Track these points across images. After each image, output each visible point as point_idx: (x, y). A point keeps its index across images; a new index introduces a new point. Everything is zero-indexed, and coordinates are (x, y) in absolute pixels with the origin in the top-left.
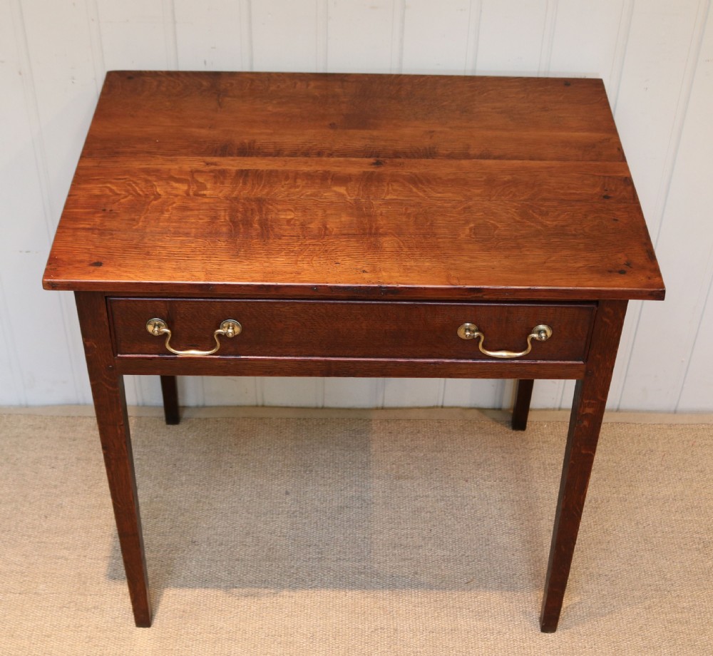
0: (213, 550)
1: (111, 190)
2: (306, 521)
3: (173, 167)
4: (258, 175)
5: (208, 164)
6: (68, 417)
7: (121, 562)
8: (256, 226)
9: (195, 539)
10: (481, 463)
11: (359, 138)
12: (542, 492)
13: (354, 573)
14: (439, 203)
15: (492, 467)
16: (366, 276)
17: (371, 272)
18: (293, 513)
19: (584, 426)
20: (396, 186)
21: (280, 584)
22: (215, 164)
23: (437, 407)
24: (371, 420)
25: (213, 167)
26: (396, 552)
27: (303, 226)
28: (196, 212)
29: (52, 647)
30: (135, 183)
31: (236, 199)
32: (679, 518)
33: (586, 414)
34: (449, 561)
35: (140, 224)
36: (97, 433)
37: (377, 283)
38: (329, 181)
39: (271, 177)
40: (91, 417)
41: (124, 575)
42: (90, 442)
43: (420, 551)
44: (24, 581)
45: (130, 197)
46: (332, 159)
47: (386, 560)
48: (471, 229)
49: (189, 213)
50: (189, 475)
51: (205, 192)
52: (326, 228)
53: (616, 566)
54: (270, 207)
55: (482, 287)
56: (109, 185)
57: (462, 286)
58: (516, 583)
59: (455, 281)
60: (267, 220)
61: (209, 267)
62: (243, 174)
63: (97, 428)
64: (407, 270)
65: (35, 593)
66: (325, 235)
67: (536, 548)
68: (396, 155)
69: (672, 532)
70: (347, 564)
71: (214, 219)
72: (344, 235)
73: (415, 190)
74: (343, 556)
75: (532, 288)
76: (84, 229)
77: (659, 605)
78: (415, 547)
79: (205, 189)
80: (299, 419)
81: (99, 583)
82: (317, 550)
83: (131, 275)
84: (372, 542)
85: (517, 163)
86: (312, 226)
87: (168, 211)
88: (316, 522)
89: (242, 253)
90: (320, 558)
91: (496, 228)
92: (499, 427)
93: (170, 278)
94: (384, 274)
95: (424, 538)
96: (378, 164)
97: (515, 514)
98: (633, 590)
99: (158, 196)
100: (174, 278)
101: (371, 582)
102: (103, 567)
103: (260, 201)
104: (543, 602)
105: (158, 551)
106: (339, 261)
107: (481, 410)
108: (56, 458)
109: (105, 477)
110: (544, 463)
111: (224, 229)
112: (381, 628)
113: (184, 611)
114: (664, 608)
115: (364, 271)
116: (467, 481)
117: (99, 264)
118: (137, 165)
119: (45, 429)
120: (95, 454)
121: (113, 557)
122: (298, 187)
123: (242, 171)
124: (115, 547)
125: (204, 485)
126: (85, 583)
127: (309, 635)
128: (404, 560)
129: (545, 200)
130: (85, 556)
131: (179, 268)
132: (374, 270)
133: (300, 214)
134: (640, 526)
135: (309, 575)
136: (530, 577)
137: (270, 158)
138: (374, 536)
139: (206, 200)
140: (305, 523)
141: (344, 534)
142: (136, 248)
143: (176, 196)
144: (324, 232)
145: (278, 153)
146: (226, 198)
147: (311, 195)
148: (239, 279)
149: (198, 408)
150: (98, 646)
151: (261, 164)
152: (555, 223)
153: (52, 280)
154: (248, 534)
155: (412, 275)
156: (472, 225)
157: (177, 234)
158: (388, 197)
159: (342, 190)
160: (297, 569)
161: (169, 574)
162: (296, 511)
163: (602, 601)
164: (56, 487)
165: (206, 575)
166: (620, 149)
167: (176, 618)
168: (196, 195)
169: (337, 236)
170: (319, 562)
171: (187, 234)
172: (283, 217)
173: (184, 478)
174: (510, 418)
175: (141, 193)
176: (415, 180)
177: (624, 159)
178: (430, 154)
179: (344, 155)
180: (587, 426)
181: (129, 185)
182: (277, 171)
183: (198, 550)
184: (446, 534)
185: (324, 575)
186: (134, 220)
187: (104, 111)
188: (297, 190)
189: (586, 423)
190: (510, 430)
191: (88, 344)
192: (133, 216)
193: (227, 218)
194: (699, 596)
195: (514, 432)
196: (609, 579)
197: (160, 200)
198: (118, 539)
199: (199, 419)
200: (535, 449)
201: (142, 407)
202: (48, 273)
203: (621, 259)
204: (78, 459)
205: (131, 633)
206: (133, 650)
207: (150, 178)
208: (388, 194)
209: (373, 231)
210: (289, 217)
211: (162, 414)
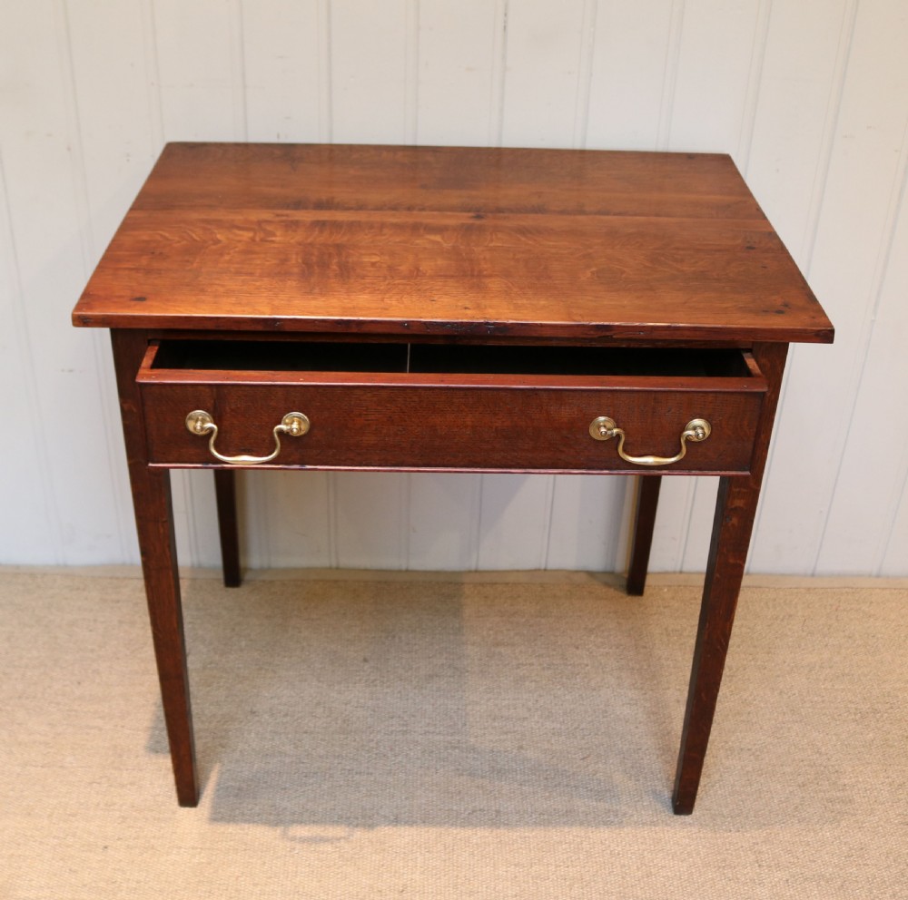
0: (277, 721)
1: (161, 236)
2: (388, 691)
3: (238, 218)
4: (336, 226)
5: (278, 215)
6: (111, 578)
7: (165, 733)
8: (334, 267)
9: (255, 709)
10: (594, 629)
11: (455, 197)
12: (667, 659)
13: (446, 748)
14: (553, 251)
15: (606, 634)
16: (468, 312)
17: (474, 309)
18: (373, 682)
19: (733, 525)
20: (500, 235)
21: (357, 760)
22: (287, 215)
23: (539, 570)
24: (463, 584)
25: (284, 218)
26: (496, 724)
27: (390, 268)
28: (262, 256)
29: (77, 828)
30: (190, 230)
31: (311, 244)
32: (829, 687)
33: (736, 508)
34: (560, 735)
35: (195, 265)
36: (144, 595)
37: (481, 318)
38: (422, 231)
39: (352, 227)
40: (138, 579)
41: (168, 748)
42: (136, 604)
43: (525, 724)
44: (49, 753)
45: (185, 242)
46: (424, 213)
47: (485, 734)
48: (593, 273)
49: (254, 256)
50: (251, 640)
51: (273, 239)
52: (418, 270)
53: (760, 740)
54: (351, 251)
55: (611, 323)
56: (161, 232)
57: (587, 323)
58: (642, 759)
59: (580, 318)
60: (348, 262)
61: (276, 303)
62: (321, 225)
63: (144, 590)
64: (517, 307)
65: (61, 767)
66: (417, 275)
67: (663, 720)
68: (499, 210)
69: (823, 702)
70: (437, 738)
71: (284, 261)
72: (441, 276)
73: (523, 239)
74: (432, 729)
75: (673, 325)
76: (125, 269)
77: (816, 782)
78: (519, 719)
79: (274, 235)
80: (379, 582)
81: (137, 756)
82: (401, 723)
83: (181, 309)
84: (467, 714)
85: (642, 219)
86: (400, 268)
87: (229, 254)
88: (400, 692)
89: (317, 291)
90: (406, 731)
91: (623, 272)
92: (612, 592)
93: (228, 312)
94: (490, 311)
95: (529, 710)
96: (478, 217)
97: (636, 683)
98: (782, 765)
99: (217, 242)
100: (233, 312)
101: (467, 757)
102: (142, 739)
103: (339, 247)
104: (676, 780)
105: (210, 723)
106: (435, 299)
107: (591, 574)
108: (95, 621)
109: (150, 641)
110: (666, 629)
111: (296, 270)
112: (480, 810)
113: (239, 789)
114: (821, 785)
115: (466, 308)
116: (577, 648)
117: (142, 299)
118: (194, 216)
119: (84, 590)
120: (140, 617)
121: (155, 728)
122: (384, 235)
123: (318, 221)
124: (158, 717)
125: (267, 651)
126: (120, 756)
127: (392, 818)
128: (506, 733)
129: (678, 249)
130: (123, 727)
131: (240, 304)
132: (478, 307)
133: (387, 258)
134: (785, 696)
135: (391, 750)
136: (658, 752)
137: (352, 211)
138: (469, 708)
139: (276, 245)
140: (387, 693)
141: (433, 705)
142: (188, 285)
143: (240, 241)
144: (416, 273)
145: (361, 207)
146: (300, 244)
147: (400, 242)
148: (312, 314)
149: (262, 570)
150: (132, 827)
151: (341, 216)
152: (693, 269)
153: (83, 313)
154: (318, 704)
155: (525, 312)
156: (594, 269)
157: (238, 273)
158: (492, 245)
159: (438, 238)
160: (377, 743)
161: (223, 747)
162: (375, 680)
163: (746, 779)
164: (92, 651)
165: (268, 750)
166: (759, 209)
167: (229, 796)
168: (262, 240)
169: (432, 277)
170: (403, 734)
171: (251, 274)
172: (366, 260)
173: (243, 643)
174: (624, 583)
175: (198, 239)
176: (523, 231)
177: (765, 218)
178: (539, 210)
179: (439, 210)
180: (736, 524)
181: (185, 232)
182: (359, 222)
183: (258, 721)
184: (556, 705)
185: (410, 750)
186: (188, 261)
187: (159, 172)
188: (384, 238)
189: (735, 521)
190: (624, 595)
191: (126, 406)
192: (187, 258)
193: (300, 261)
194: (861, 771)
195: (630, 597)
196: (753, 754)
197: (219, 245)
198: (162, 708)
199: (264, 581)
200: (655, 614)
201: (197, 568)
202: (79, 307)
203: (777, 300)
204: (121, 622)
205: (174, 813)
206: (175, 833)
207: (209, 227)
208: (492, 241)
209: (476, 273)
210: (373, 260)
211: (221, 575)
